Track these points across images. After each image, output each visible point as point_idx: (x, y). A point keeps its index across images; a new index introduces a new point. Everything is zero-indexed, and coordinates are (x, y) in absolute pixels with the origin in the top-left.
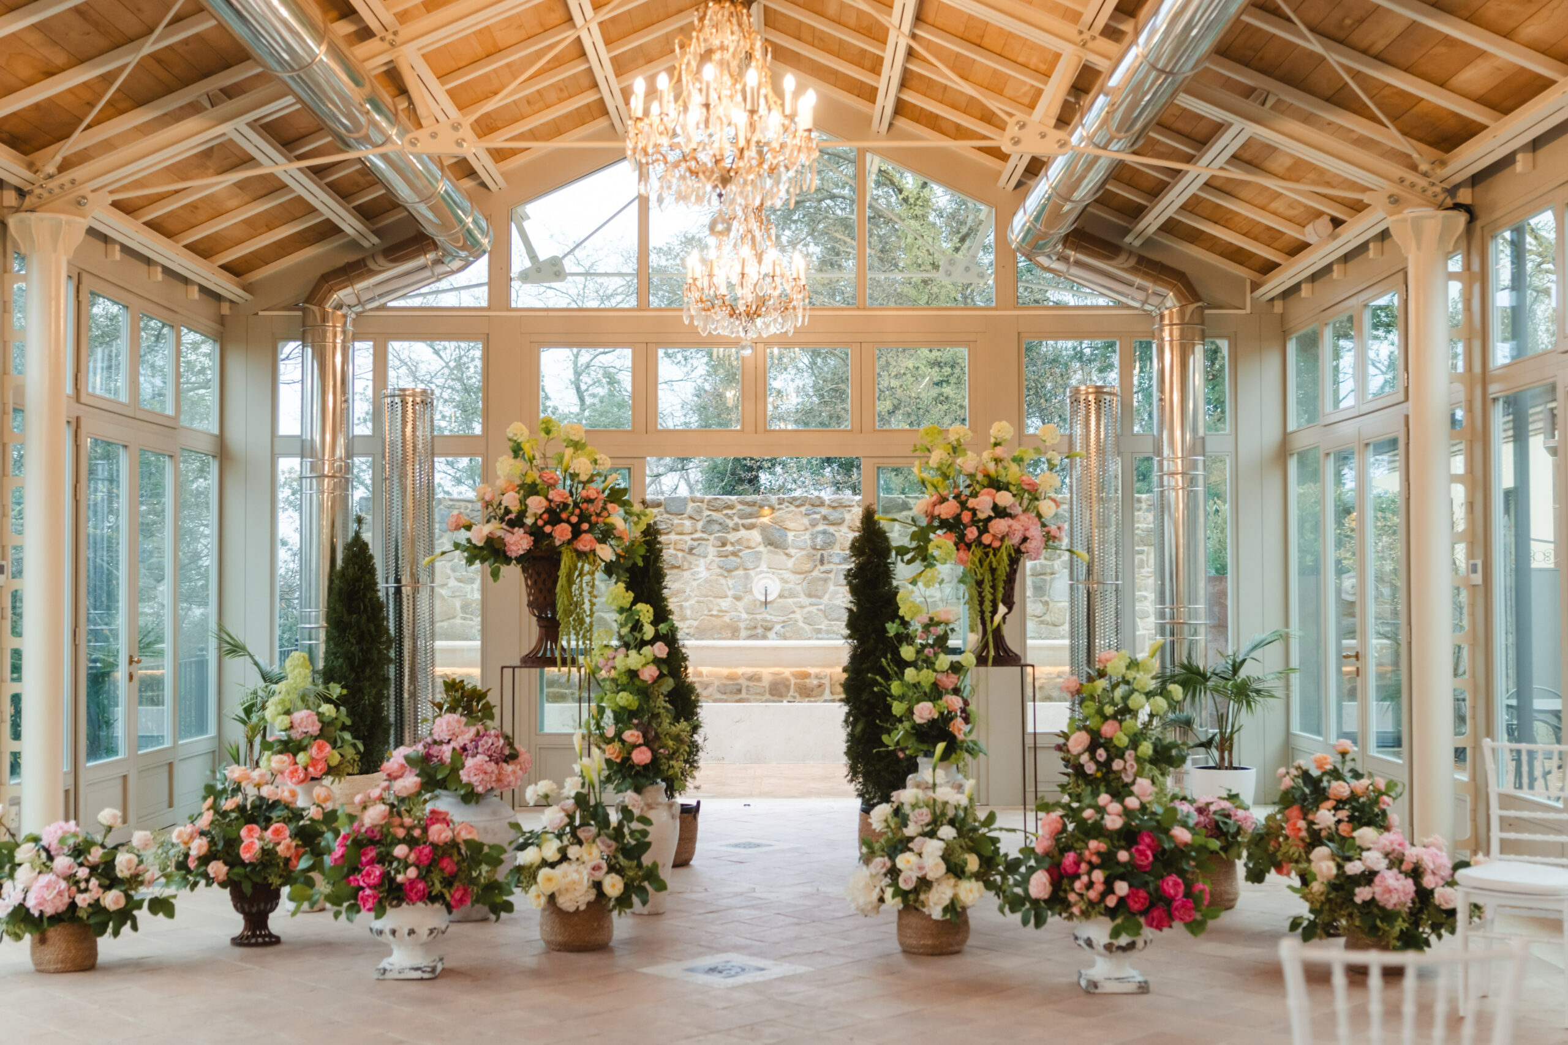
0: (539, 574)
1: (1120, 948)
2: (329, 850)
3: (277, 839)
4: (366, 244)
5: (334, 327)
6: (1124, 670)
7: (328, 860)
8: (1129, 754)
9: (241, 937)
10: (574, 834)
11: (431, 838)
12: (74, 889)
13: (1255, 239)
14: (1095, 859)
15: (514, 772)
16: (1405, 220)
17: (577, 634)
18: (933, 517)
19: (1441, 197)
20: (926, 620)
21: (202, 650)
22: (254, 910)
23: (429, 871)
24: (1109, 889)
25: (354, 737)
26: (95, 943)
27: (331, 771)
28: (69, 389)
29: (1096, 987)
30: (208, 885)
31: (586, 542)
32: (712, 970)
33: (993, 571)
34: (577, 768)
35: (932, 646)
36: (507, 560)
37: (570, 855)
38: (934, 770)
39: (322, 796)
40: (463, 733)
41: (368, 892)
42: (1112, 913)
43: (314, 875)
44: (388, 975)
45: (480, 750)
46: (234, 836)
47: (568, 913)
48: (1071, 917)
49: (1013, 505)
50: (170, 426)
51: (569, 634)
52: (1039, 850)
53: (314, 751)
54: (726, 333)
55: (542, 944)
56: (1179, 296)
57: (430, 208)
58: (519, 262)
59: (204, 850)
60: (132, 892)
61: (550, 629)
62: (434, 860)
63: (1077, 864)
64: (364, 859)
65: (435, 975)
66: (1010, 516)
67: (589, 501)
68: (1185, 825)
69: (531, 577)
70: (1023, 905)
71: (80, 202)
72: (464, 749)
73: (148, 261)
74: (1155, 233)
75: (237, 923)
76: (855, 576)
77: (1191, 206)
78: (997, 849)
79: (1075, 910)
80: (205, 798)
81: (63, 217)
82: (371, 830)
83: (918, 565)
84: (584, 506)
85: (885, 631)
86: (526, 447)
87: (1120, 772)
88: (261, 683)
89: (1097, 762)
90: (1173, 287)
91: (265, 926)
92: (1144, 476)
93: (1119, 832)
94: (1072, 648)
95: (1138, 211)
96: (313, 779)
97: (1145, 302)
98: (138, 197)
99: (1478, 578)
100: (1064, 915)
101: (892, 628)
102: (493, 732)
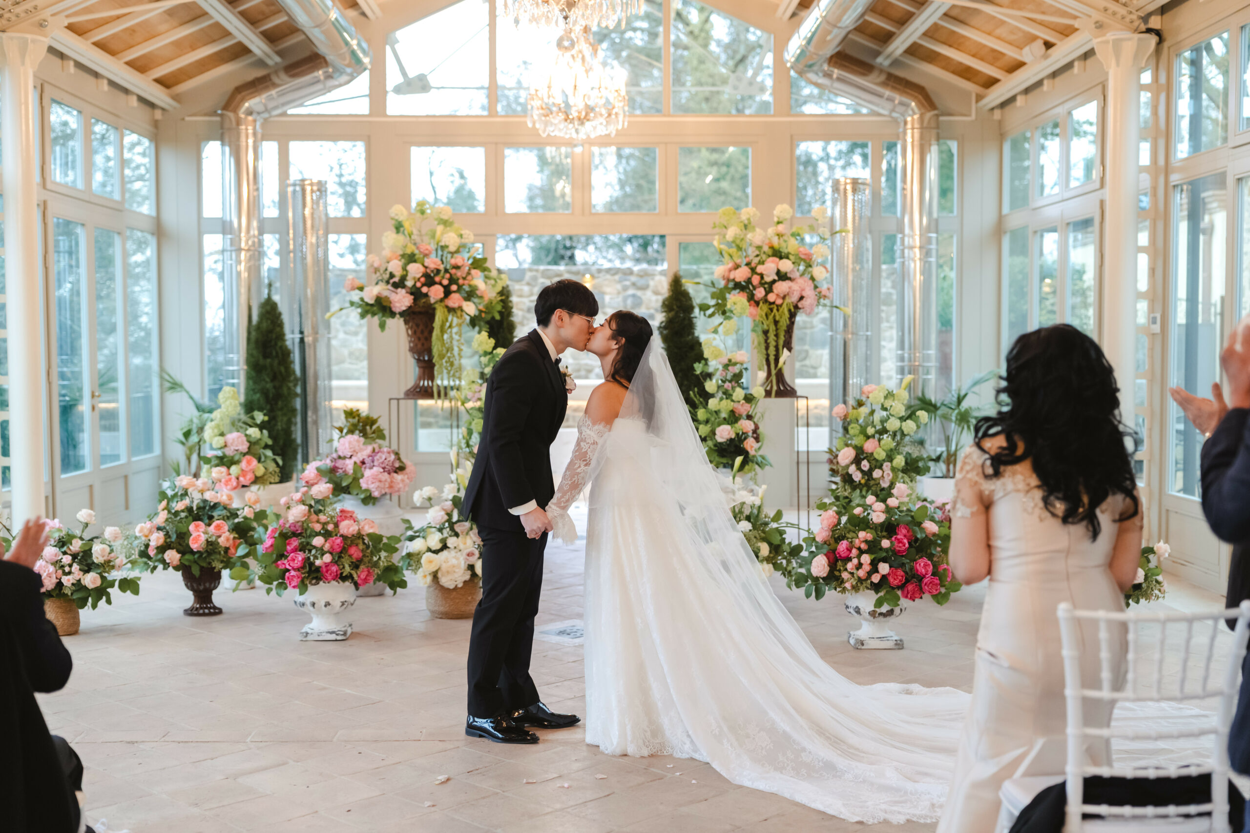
0: (417, 325)
1: (881, 614)
2: (261, 542)
3: (218, 533)
4: (270, 62)
5: (247, 129)
6: (882, 400)
7: (260, 549)
8: (887, 466)
9: (192, 609)
10: (452, 528)
11: (342, 532)
12: (60, 572)
13: (982, 59)
14: (863, 546)
15: (403, 481)
16: (1107, 42)
17: (449, 373)
18: (728, 280)
19: (1136, 23)
20: (726, 361)
21: (147, 387)
22: (202, 588)
23: (340, 557)
24: (874, 569)
25: (274, 454)
26: (78, 613)
27: (257, 480)
28: (37, 178)
29: (863, 644)
30: (165, 569)
31: (455, 300)
32: (562, 633)
33: (776, 323)
34: (453, 477)
35: (730, 381)
36: (393, 314)
37: (449, 545)
38: (734, 478)
39: (253, 499)
40: (361, 450)
41: (293, 573)
42: (876, 587)
43: (250, 561)
44: (310, 638)
45: (376, 463)
46: (184, 530)
47: (448, 589)
48: (844, 590)
49: (792, 271)
50: (118, 209)
51: (442, 373)
52: (819, 539)
53: (244, 464)
54: (561, 134)
55: (428, 613)
56: (920, 104)
57: (323, 32)
58: (393, 78)
59: (161, 541)
60: (106, 575)
61: (427, 368)
62: (344, 548)
63: (849, 550)
64: (289, 548)
65: (345, 637)
66: (790, 279)
67: (457, 267)
68: (932, 519)
69: (411, 328)
70: (807, 581)
71: (42, 25)
72: (363, 463)
73: (96, 75)
74: (901, 55)
75: (188, 598)
76: (665, 328)
77: (932, 33)
78: (784, 539)
79: (848, 585)
80: (160, 501)
81: (29, 36)
82: (294, 524)
83: (718, 319)
84: (453, 271)
85: (693, 369)
86: (406, 225)
87: (879, 479)
88: (196, 413)
89: (862, 471)
90: (915, 98)
91: (211, 601)
92: (890, 251)
93: (882, 525)
94: (831, 386)
95: (886, 38)
96: (244, 486)
97: (893, 110)
98: (87, 21)
99: (1157, 328)
100: (838, 589)
101: (698, 368)
102: (385, 449)
